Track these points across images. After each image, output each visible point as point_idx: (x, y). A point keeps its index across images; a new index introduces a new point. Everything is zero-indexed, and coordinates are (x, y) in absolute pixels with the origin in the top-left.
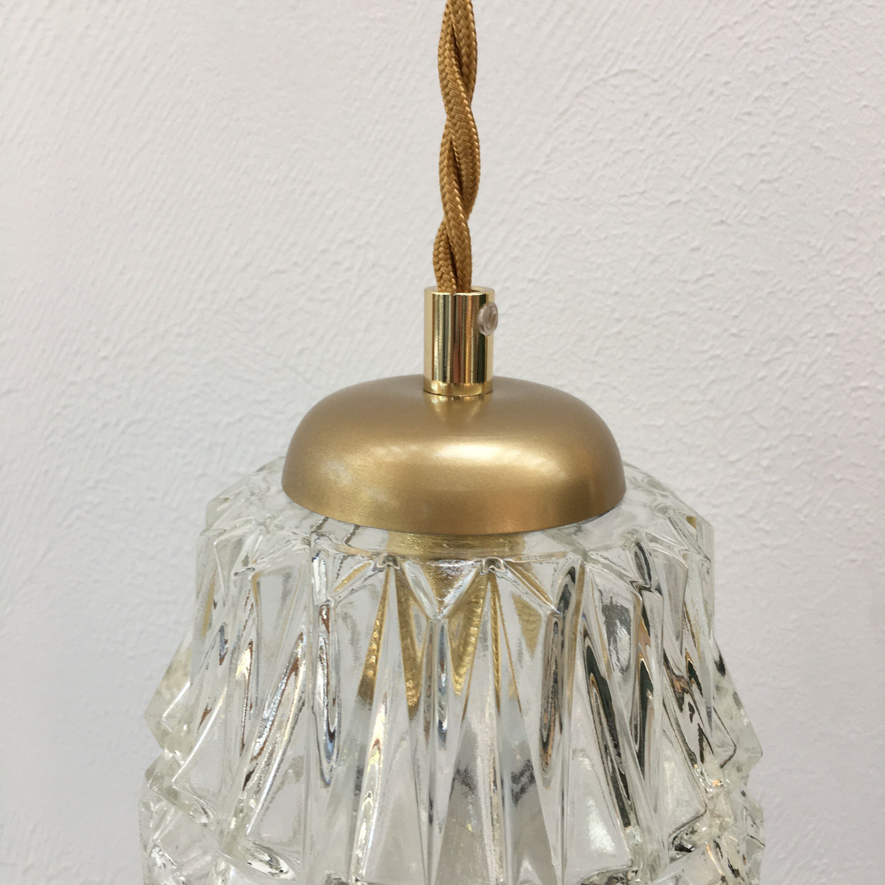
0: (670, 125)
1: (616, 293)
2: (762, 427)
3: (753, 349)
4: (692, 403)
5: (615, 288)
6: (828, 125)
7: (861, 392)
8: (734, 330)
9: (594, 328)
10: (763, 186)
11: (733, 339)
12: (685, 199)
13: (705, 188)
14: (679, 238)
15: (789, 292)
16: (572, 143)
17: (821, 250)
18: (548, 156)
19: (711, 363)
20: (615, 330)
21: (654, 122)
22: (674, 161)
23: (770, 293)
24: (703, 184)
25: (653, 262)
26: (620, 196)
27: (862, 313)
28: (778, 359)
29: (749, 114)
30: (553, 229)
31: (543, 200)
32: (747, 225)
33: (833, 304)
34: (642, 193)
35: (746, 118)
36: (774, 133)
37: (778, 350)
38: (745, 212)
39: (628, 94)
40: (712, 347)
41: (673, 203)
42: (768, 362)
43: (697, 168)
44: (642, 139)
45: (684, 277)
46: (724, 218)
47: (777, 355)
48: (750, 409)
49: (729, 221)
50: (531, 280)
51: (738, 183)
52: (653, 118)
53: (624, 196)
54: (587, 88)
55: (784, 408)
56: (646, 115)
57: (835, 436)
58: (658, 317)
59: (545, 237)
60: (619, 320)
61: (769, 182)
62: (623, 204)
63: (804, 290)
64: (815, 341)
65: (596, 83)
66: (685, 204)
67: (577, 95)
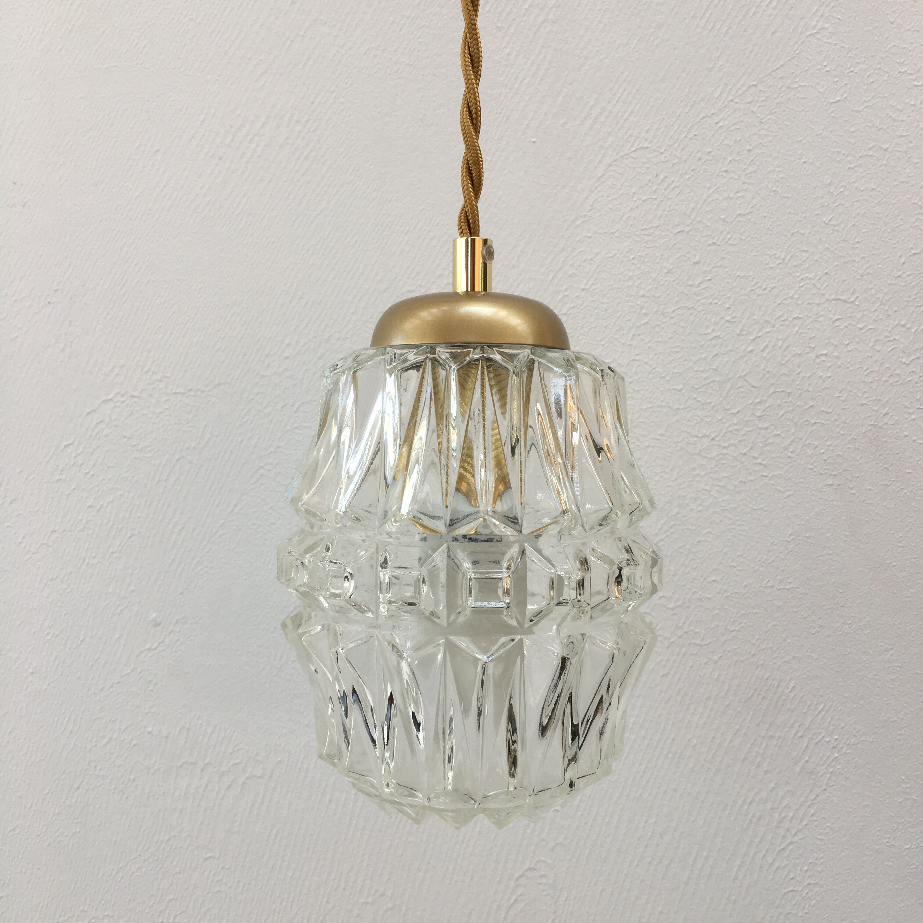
0: (673, 181)
1: (643, 296)
2: (753, 387)
3: (742, 330)
4: (702, 372)
5: (642, 292)
6: (780, 176)
7: (823, 358)
8: (728, 318)
9: (629, 320)
10: (740, 219)
11: (728, 324)
12: (687, 229)
13: (700, 222)
14: (684, 256)
15: (765, 289)
16: (608, 196)
17: (784, 259)
18: (592, 205)
19: (714, 342)
20: (644, 322)
21: (662, 180)
22: (677, 204)
23: (750, 291)
24: (699, 219)
25: (667, 272)
26: (642, 230)
27: (817, 302)
28: (760, 337)
29: (726, 171)
30: (597, 254)
31: (590, 235)
32: (731, 244)
33: (796, 296)
34: (657, 227)
35: (725, 174)
36: (744, 183)
37: (760, 331)
38: (729, 236)
39: (644, 163)
40: (713, 330)
41: (679, 232)
42: (754, 339)
43: (693, 209)
44: (655, 191)
45: (690, 283)
46: (715, 241)
47: (760, 334)
48: (744, 374)
49: (718, 243)
50: (583, 290)
51: (723, 217)
52: (662, 177)
53: (645, 229)
54: (615, 160)
55: (768, 372)
56: (657, 175)
57: (808, 391)
58: (674, 311)
59: (591, 259)
60: (646, 315)
61: (745, 215)
62: (644, 235)
63: (774, 287)
64: (786, 323)
65: (622, 157)
66: (688, 232)
67: (610, 165)
